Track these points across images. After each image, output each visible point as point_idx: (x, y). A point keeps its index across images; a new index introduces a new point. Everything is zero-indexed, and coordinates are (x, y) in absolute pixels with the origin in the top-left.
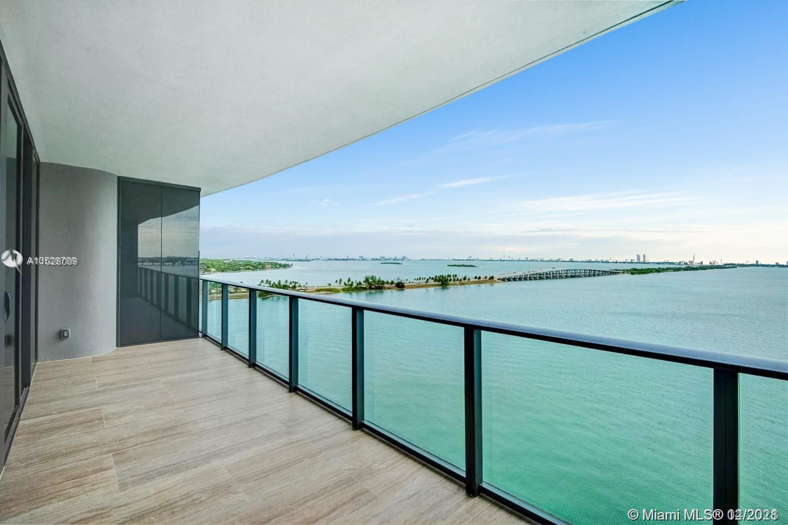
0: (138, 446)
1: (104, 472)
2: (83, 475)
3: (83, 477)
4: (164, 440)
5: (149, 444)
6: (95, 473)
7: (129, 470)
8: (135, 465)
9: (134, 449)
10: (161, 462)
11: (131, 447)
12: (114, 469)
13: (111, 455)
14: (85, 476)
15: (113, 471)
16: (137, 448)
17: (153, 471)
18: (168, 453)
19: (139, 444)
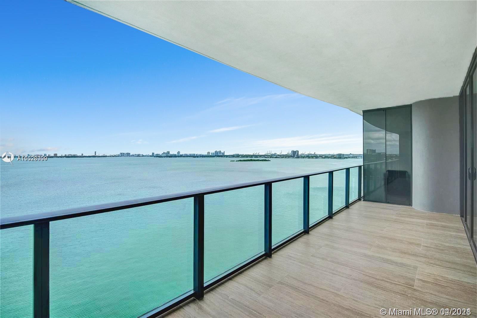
0: (396, 283)
1: (423, 279)
2: (435, 284)
3: (435, 283)
4: (378, 277)
5: (388, 281)
6: (428, 281)
7: (409, 273)
8: (405, 273)
9: (399, 282)
10: (391, 267)
11: (399, 285)
12: (416, 277)
13: (415, 287)
14: (434, 283)
15: (417, 277)
16: (397, 282)
17: (398, 266)
18: (384, 269)
19: (394, 284)
